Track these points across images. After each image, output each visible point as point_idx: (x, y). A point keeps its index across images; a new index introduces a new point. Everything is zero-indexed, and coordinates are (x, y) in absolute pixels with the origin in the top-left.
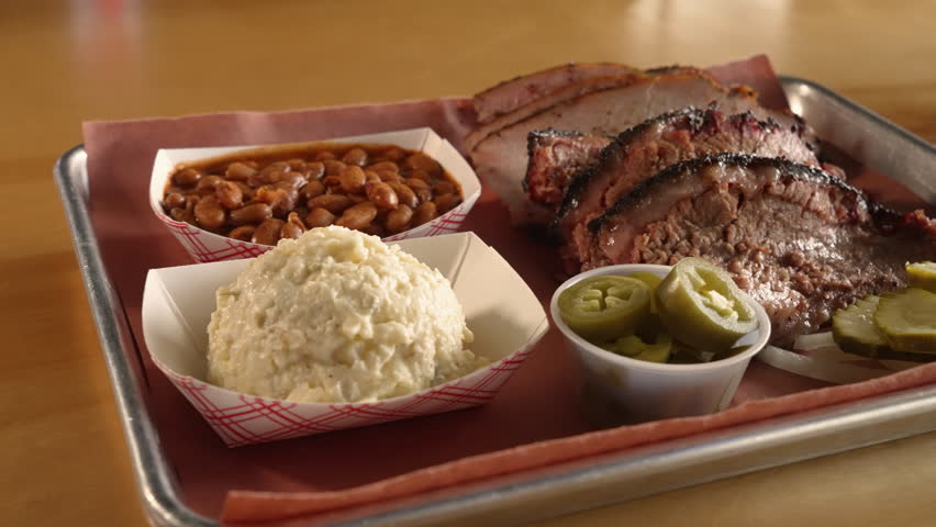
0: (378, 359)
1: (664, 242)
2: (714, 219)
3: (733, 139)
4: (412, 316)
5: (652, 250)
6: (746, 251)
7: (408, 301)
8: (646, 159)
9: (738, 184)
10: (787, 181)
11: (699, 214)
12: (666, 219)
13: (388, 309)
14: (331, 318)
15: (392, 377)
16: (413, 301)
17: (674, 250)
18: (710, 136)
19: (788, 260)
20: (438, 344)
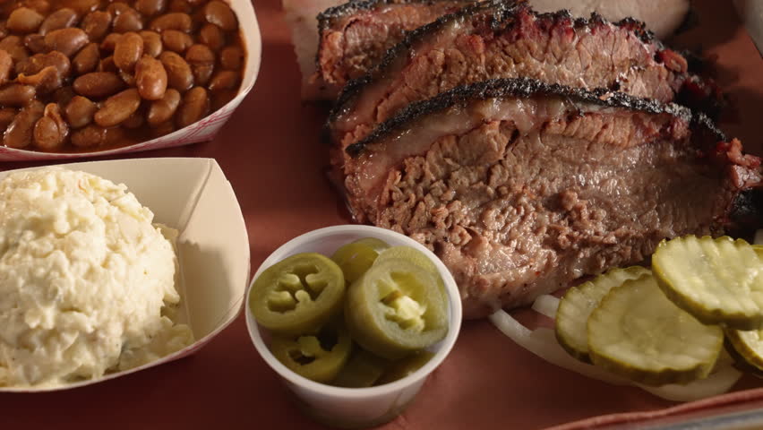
0: (59, 346)
1: (418, 181)
2: (479, 157)
3: (536, 46)
4: (98, 304)
5: (402, 189)
6: (506, 195)
7: (95, 289)
8: (429, 69)
9: (513, 122)
10: (571, 117)
11: (462, 151)
12: (425, 156)
13: (72, 299)
14: (16, 306)
15: (71, 363)
16: (100, 290)
17: (426, 191)
18: (511, 43)
19: (556, 203)
20: (126, 324)
